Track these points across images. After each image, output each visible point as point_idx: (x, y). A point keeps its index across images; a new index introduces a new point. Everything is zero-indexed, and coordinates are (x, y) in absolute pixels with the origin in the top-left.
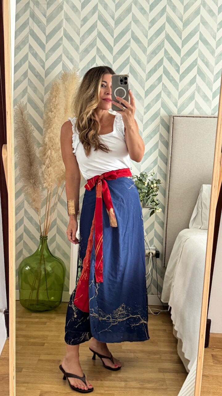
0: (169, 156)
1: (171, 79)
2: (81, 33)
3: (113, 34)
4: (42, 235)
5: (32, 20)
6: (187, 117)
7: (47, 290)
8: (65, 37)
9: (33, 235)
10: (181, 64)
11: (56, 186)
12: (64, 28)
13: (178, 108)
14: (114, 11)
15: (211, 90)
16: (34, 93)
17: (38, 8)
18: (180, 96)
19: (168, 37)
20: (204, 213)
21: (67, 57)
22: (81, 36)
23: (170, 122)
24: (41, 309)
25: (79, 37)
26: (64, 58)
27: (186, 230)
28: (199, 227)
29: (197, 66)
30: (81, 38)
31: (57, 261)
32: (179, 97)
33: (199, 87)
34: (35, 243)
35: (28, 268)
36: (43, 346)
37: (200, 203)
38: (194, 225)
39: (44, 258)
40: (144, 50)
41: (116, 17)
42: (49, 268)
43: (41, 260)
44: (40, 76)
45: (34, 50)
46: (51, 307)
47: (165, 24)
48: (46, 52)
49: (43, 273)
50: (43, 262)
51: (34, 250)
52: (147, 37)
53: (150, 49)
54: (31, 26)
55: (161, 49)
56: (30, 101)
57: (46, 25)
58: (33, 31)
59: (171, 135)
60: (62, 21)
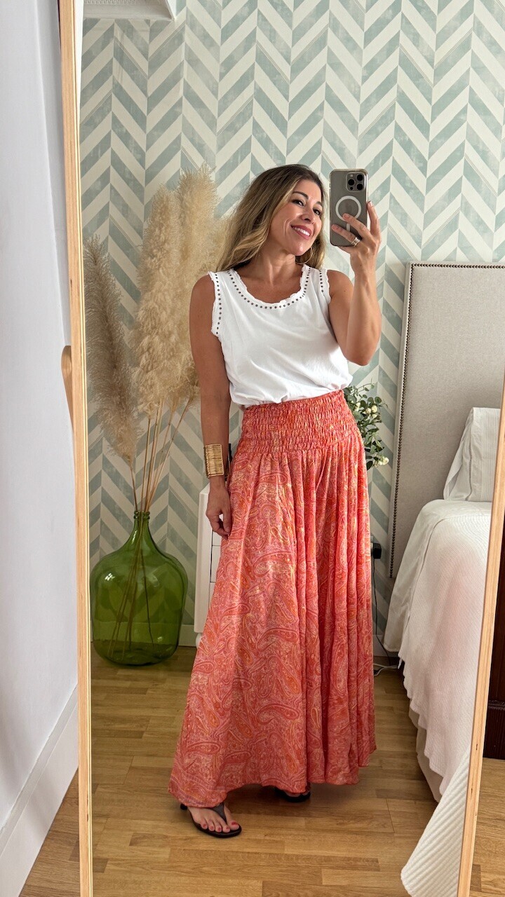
0: (403, 349)
1: (410, 188)
2: (219, 92)
3: (288, 93)
4: (139, 508)
5: (118, 64)
6: (441, 266)
7: (149, 620)
8: (187, 97)
9: (120, 509)
10: (430, 155)
11: (167, 408)
12: (184, 80)
13: (423, 247)
14: (290, 45)
15: (493, 209)
16: (123, 215)
17: (132, 39)
18: (426, 223)
19: (403, 100)
20: (475, 467)
21: (192, 141)
22: (220, 97)
23: (404, 277)
24: (135, 661)
25: (217, 97)
26: (185, 143)
27: (438, 501)
28: (465, 496)
29: (463, 160)
30: (219, 102)
31: (170, 564)
32: (425, 225)
33: (467, 203)
34: (124, 527)
35: (109, 577)
36: (141, 738)
37: (467, 444)
38: (454, 490)
39: (142, 557)
40: (353, 127)
41: (293, 58)
42: (152, 578)
43: (136, 563)
44: (135, 180)
45: (122, 126)
46: (156, 657)
47: (396, 70)
48: (148, 131)
49: (141, 587)
50: (141, 567)
51: (123, 541)
52: (358, 98)
53: (364, 126)
54: (116, 76)
55: (387, 125)
56: (115, 232)
57: (147, 74)
58: (121, 88)
59: (406, 305)
60: (182, 64)
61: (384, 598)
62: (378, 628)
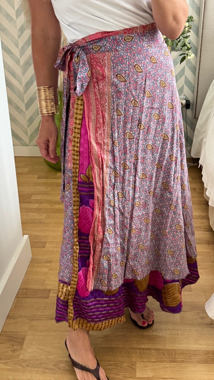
61: (191, 128)
62: (188, 144)
